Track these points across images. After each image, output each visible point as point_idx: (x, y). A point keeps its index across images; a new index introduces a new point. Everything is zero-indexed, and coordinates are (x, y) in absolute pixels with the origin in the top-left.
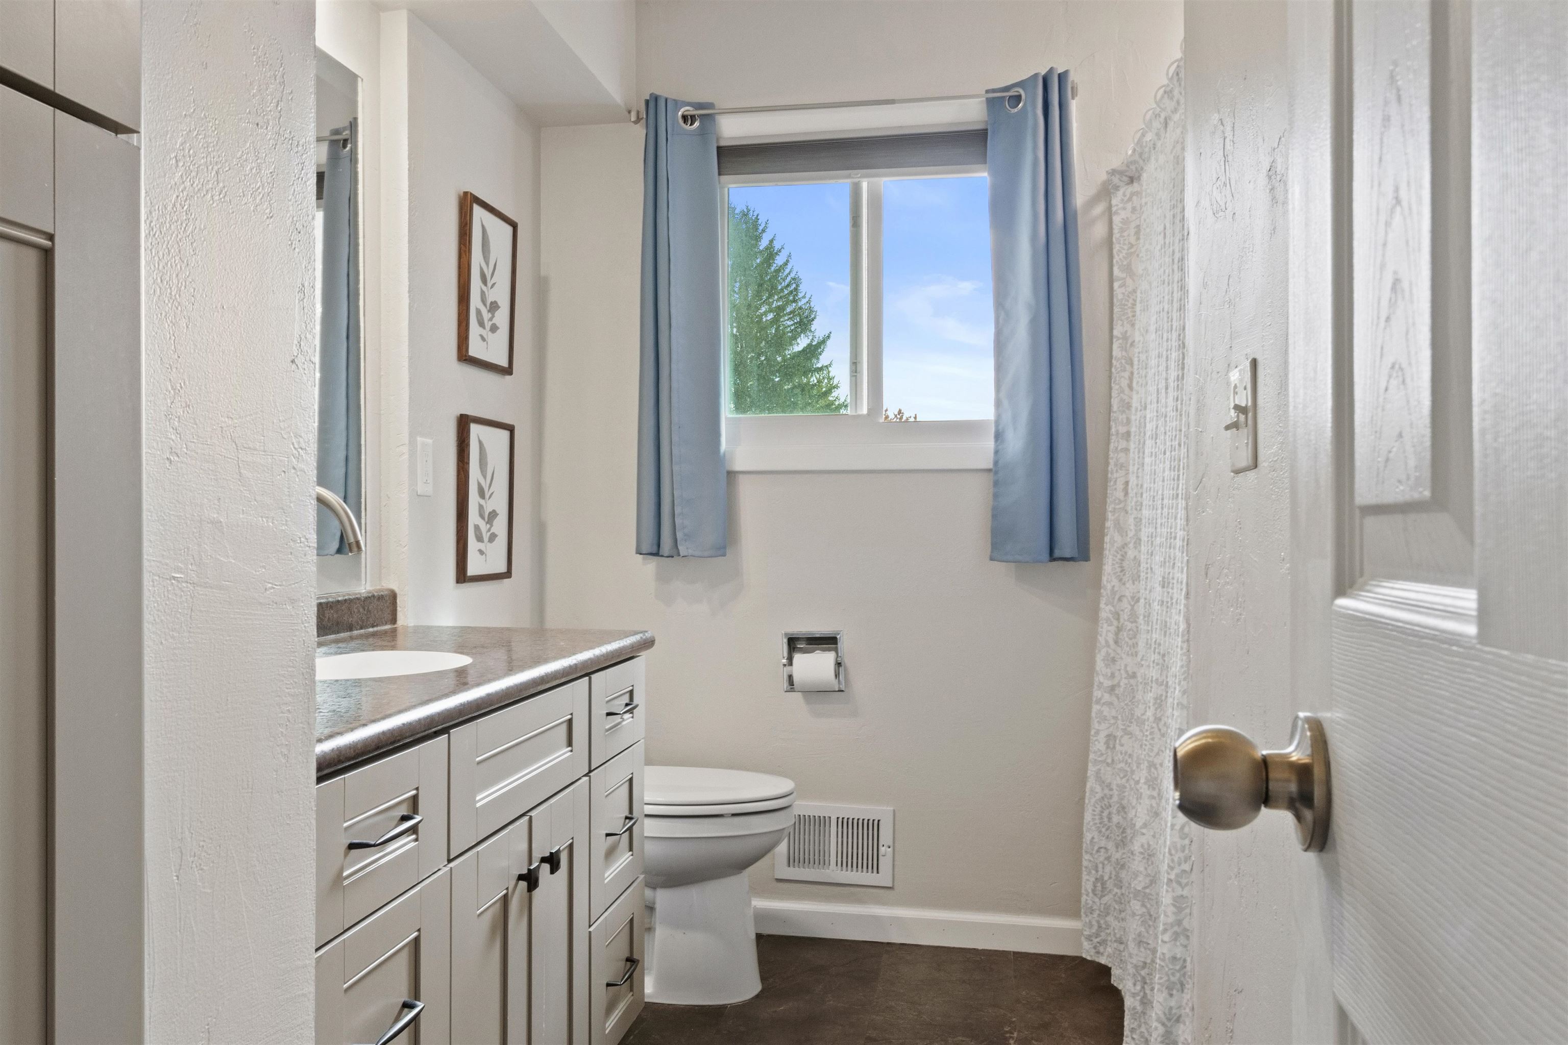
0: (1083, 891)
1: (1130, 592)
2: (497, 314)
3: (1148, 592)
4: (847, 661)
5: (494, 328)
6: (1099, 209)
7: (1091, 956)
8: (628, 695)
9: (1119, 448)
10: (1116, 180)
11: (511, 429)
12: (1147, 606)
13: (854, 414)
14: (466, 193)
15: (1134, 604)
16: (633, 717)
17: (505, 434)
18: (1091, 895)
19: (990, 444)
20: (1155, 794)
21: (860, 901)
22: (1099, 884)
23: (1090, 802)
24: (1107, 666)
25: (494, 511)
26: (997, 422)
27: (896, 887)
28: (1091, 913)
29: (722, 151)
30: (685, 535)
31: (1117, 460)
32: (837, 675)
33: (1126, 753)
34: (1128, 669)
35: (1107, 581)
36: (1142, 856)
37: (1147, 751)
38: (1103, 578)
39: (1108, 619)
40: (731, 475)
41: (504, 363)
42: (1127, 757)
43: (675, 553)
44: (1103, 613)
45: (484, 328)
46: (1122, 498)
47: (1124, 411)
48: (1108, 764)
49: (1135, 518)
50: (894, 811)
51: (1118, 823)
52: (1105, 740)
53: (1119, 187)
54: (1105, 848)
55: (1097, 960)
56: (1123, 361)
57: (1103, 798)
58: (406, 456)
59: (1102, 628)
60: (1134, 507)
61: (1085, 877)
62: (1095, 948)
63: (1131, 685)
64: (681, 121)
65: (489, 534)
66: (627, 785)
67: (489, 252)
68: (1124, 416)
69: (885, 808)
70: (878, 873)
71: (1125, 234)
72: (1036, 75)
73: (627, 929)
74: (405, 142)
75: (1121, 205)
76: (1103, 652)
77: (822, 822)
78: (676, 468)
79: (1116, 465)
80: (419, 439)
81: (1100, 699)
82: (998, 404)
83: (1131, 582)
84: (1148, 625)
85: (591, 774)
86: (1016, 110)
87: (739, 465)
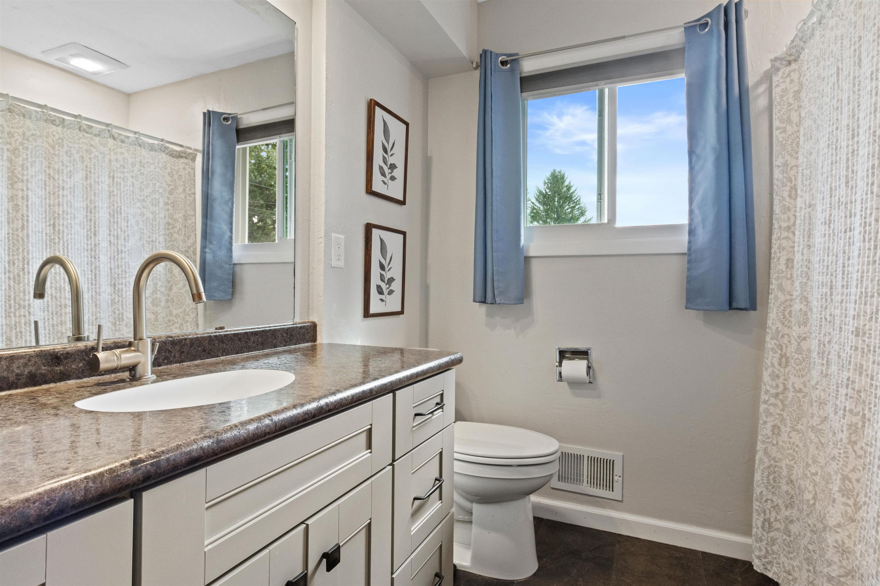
0: (754, 525)
1: (797, 333)
2: (395, 171)
3: (822, 335)
4: (594, 365)
5: (393, 178)
6: (762, 88)
7: (760, 570)
8: (439, 397)
9: (782, 237)
10: (777, 64)
11: (404, 233)
12: (822, 346)
13: (599, 222)
14: (371, 100)
15: (800, 342)
16: (443, 411)
17: (402, 236)
18: (760, 529)
19: (685, 238)
20: (851, 502)
21: (602, 506)
22: (767, 523)
23: (759, 467)
24: (773, 380)
25: (392, 278)
26: (690, 225)
27: (624, 501)
28: (761, 542)
29: (523, 80)
30: (500, 292)
31: (780, 245)
32: (588, 373)
33: (794, 444)
34: (796, 386)
35: (772, 324)
36: (837, 550)
37: (840, 466)
38: (768, 321)
39: (773, 349)
40: (527, 259)
41: (401, 198)
42: (795, 447)
43: (494, 303)
44: (768, 344)
45: (385, 177)
46: (784, 270)
47: (785, 213)
48: (773, 445)
49: (800, 283)
50: (623, 456)
51: (787, 491)
52: (771, 428)
53: (779, 69)
54: (771, 500)
55: (765, 573)
56: (785, 180)
57: (769, 467)
58: (323, 244)
59: (768, 354)
60: (799, 275)
61: (755, 515)
62: (764, 565)
63: (798, 397)
64: (500, 64)
65: (388, 290)
66: (438, 458)
67: (389, 136)
68: (786, 216)
69: (618, 453)
70: (613, 491)
71: (785, 99)
72: (720, 6)
73: (438, 553)
74: (324, 61)
75: (782, 80)
76: (770, 370)
77: (579, 458)
78: (495, 255)
79: (779, 248)
80: (333, 234)
81: (767, 401)
82: (691, 212)
83: (797, 326)
84: (823, 359)
85: (395, 463)
86: (704, 32)
87: (532, 253)
